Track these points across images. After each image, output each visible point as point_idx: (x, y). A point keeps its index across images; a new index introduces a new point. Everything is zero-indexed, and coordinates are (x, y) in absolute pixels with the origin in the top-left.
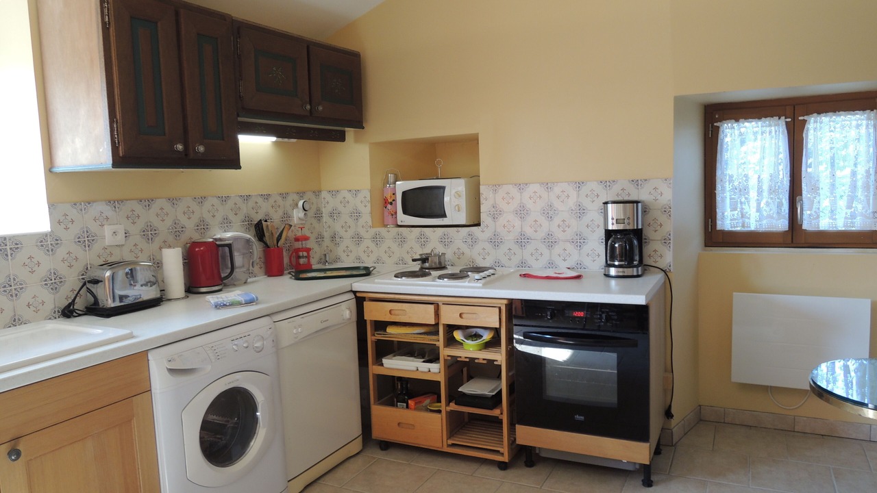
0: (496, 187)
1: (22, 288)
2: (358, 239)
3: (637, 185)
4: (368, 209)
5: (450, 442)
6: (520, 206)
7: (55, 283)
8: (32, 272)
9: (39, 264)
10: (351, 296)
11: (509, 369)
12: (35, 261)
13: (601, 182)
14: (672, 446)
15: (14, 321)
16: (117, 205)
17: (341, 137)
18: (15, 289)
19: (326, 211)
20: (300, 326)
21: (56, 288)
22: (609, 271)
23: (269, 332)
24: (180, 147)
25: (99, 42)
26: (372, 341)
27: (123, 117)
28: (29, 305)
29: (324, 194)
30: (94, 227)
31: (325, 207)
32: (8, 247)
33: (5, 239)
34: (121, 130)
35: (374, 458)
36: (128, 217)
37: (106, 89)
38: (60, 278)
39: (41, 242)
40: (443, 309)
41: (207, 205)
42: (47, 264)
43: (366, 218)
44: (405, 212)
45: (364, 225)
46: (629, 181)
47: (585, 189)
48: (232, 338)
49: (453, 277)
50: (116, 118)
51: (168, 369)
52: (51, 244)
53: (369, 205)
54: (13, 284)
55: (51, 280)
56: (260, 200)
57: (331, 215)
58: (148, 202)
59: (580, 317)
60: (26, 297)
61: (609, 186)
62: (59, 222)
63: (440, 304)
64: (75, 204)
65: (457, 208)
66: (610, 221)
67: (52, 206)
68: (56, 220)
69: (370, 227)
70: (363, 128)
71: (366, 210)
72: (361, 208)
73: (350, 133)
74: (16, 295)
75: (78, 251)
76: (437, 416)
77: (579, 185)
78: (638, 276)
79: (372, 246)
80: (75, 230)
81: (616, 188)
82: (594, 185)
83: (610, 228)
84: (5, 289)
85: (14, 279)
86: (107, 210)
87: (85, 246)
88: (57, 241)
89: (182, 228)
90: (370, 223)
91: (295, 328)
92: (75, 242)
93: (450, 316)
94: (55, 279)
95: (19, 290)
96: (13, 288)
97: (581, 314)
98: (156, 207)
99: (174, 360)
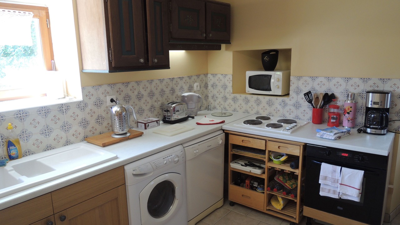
0: (299, 78)
1: (70, 127)
2: (225, 99)
3: (384, 82)
4: (231, 84)
5: (268, 208)
6: (312, 89)
7: (85, 124)
8: (75, 120)
9: (78, 116)
10: (222, 132)
11: (302, 176)
12: (76, 114)
13: (361, 79)
14: (389, 223)
15: (67, 142)
16: (113, 86)
17: (219, 48)
18: (67, 128)
19: (210, 84)
20: (197, 149)
21: (85, 127)
22: (366, 130)
23: (181, 153)
24: (142, 60)
25: (102, 10)
26: (231, 154)
27: (114, 48)
28: (73, 135)
29: (209, 75)
30: (102, 97)
31: (209, 82)
32: (64, 109)
33: (62, 105)
34: (113, 53)
35: (229, 210)
36: (117, 92)
37: (106, 33)
38: (87, 122)
39: (79, 105)
40: (269, 143)
41: (154, 84)
42: (81, 115)
43: (230, 89)
44: (250, 87)
45: (229, 92)
46: (379, 79)
47: (351, 82)
48: (163, 158)
49: (274, 126)
50: (111, 48)
51: (133, 174)
52: (83, 106)
53: (231, 82)
54: (66, 126)
55: (83, 123)
56: (179, 80)
57: (212, 86)
58: (127, 84)
59: (346, 156)
60: (72, 131)
61: (366, 81)
62: (87, 96)
63: (267, 141)
64: (94, 87)
65: (277, 86)
66: (370, 103)
67: (83, 88)
68: (85, 95)
69: (232, 93)
70: (230, 43)
71: (230, 85)
72: (227, 83)
73: (223, 46)
74: (68, 130)
75: (95, 109)
76: (262, 194)
77: (348, 79)
78: (384, 134)
79: (232, 103)
80: (93, 99)
81: (371, 83)
82: (357, 80)
83: (370, 106)
84: (63, 128)
85: (67, 123)
86: (108, 89)
87: (98, 106)
88: (86, 105)
89: (142, 95)
90: (232, 91)
91: (195, 150)
92: (94, 105)
93: (273, 147)
94: (85, 123)
95: (69, 128)
96: (66, 127)
97: (346, 155)
98: (130, 86)
99: (136, 170)
